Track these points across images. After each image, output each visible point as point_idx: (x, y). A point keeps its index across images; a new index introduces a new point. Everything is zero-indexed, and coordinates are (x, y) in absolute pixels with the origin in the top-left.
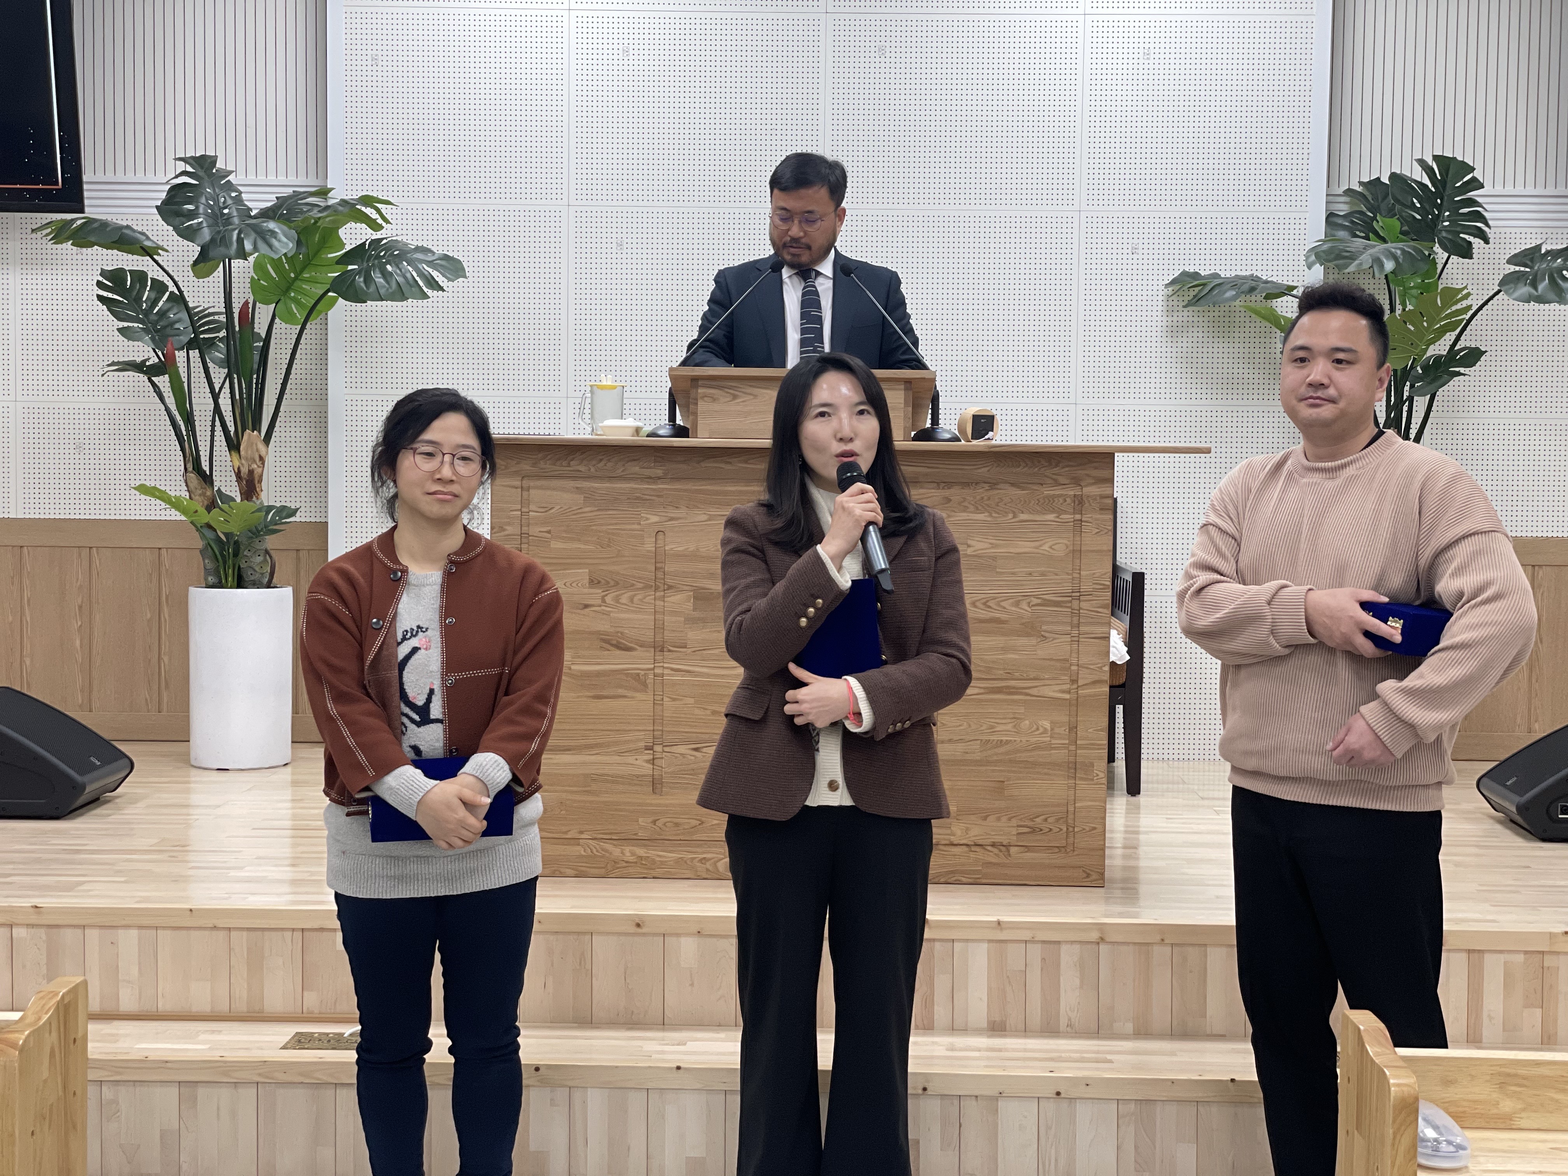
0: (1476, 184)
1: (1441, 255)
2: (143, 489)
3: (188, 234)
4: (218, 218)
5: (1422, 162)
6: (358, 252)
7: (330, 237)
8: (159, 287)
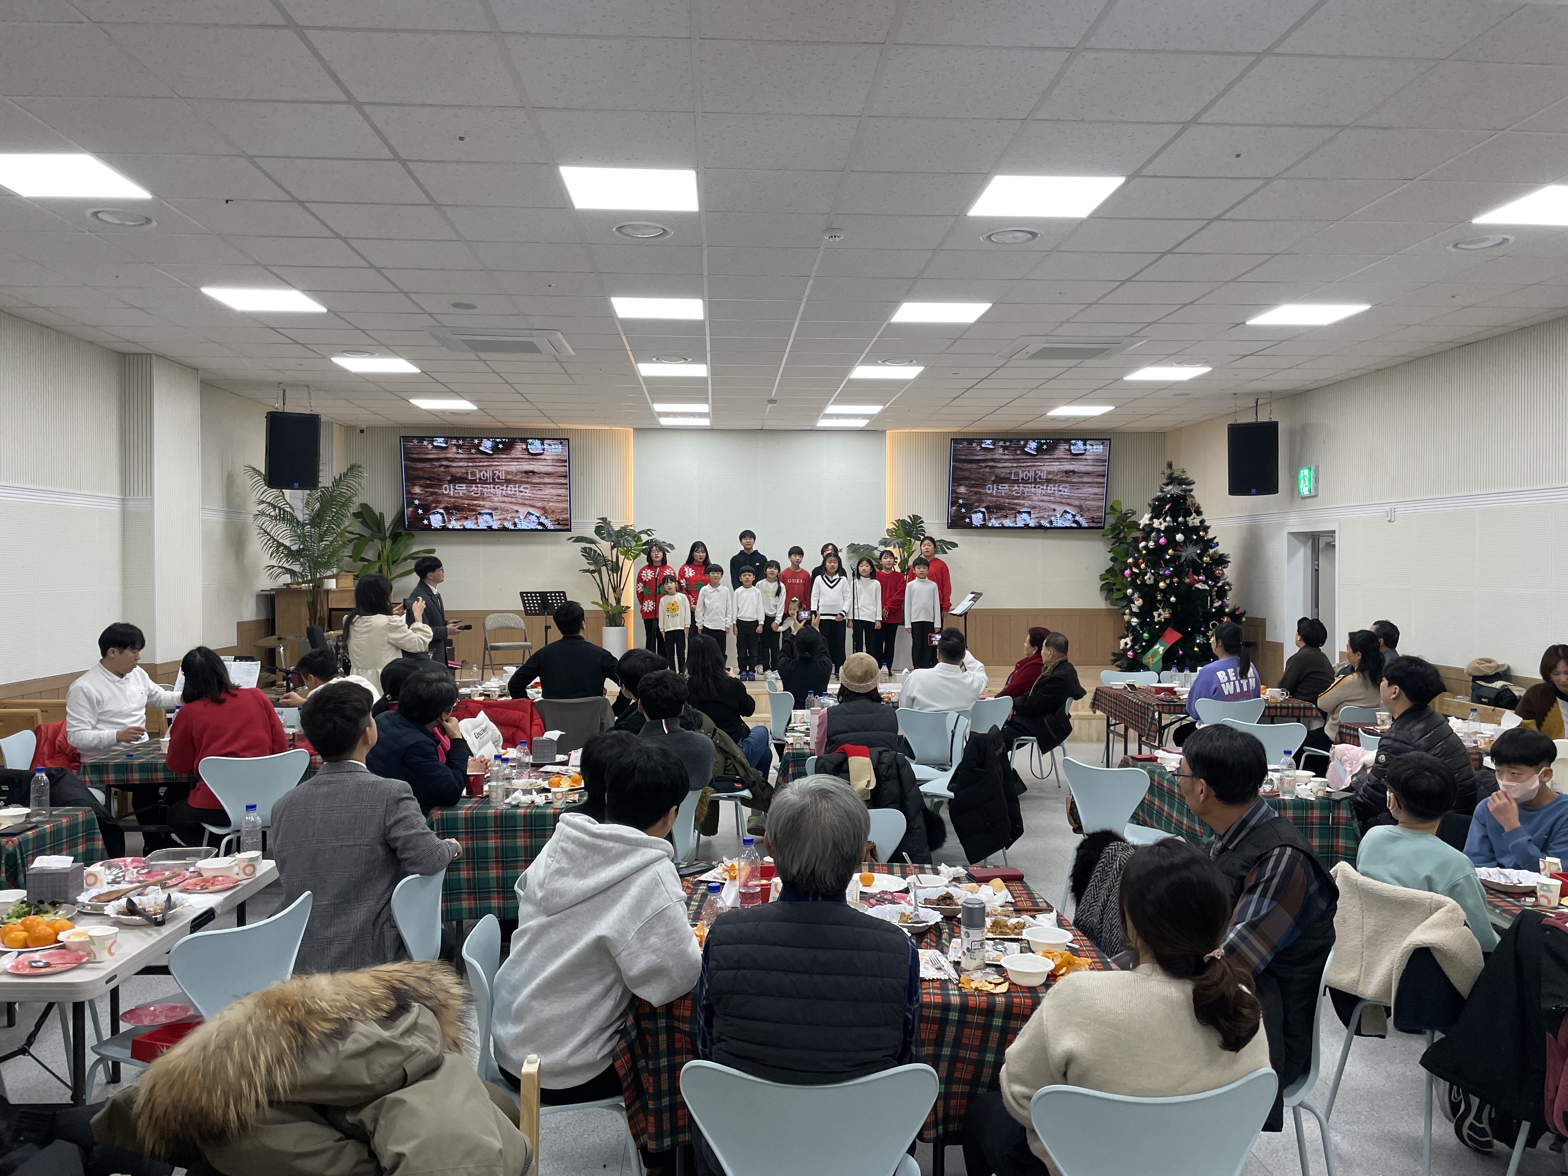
0: (922, 522)
1: (913, 540)
2: (593, 603)
3: (603, 539)
4: (610, 535)
5: (909, 517)
6: (647, 543)
7: (639, 539)
8: (595, 551)
